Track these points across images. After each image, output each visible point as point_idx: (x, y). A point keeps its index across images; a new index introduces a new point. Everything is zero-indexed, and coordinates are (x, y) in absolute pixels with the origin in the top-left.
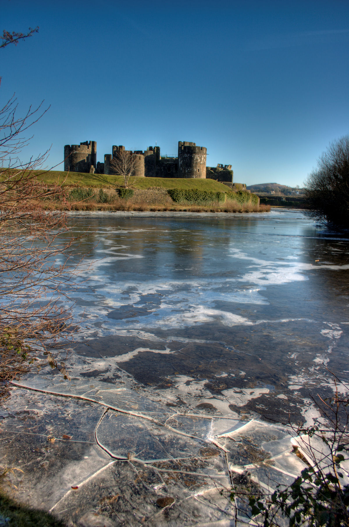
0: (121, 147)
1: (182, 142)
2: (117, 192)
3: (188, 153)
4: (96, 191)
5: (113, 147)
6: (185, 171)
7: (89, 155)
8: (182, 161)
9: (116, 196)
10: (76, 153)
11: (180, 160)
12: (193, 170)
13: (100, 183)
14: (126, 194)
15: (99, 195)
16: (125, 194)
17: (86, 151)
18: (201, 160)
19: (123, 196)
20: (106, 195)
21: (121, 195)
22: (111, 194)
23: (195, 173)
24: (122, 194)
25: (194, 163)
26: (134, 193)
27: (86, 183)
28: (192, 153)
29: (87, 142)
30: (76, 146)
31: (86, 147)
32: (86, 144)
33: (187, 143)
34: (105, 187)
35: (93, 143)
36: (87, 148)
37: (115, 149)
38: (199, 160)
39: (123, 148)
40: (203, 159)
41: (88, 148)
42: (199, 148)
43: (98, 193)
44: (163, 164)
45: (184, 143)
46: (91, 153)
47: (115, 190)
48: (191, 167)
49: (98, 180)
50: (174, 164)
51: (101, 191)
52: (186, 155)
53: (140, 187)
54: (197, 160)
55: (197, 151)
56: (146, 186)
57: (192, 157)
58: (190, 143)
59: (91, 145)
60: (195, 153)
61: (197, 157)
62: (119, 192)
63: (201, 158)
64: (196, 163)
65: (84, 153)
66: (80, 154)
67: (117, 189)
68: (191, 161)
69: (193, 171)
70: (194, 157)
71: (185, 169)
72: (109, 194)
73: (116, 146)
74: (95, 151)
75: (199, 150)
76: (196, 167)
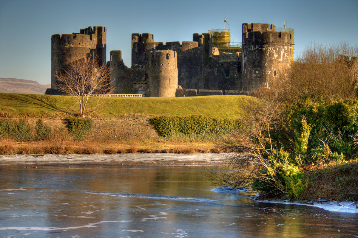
0: (146, 36)
1: (249, 23)
2: (65, 123)
3: (256, 43)
4: (31, 122)
5: (133, 35)
6: (251, 76)
7: (92, 50)
8: (246, 58)
9: (62, 129)
10: (70, 48)
11: (243, 56)
12: (265, 72)
13: (42, 109)
14: (80, 126)
15: (36, 128)
16: (77, 126)
17: (88, 44)
18: (279, 55)
19: (73, 130)
20: (48, 130)
21: (71, 128)
22: (56, 126)
23: (268, 79)
24: (73, 126)
25: (266, 60)
26: (93, 125)
27: (20, 110)
28: (263, 44)
29: (90, 28)
30: (69, 36)
31: (88, 36)
32: (87, 31)
33: (257, 25)
34: (48, 116)
35: (100, 30)
36: (89, 40)
37: (137, 40)
38: (276, 56)
39: (150, 37)
40: (282, 52)
41: (91, 39)
42: (274, 34)
43: (34, 125)
44: (217, 62)
45: (252, 25)
46: (95, 48)
47: (61, 121)
48: (261, 67)
49: (40, 105)
50: (235, 63)
51: (39, 123)
52: (252, 48)
53: (107, 114)
54: (271, 55)
55: (272, 39)
56: (119, 112)
57: (262, 50)
58: (264, 26)
59: (96, 33)
60: (267, 43)
61: (271, 50)
62: (68, 123)
63: (279, 53)
64: (271, 61)
65: (83, 48)
66: (77, 48)
67: (66, 119)
68: (261, 58)
69: (266, 75)
70: (266, 50)
71: (251, 72)
72: (52, 127)
73: (138, 35)
74: (103, 43)
75: (276, 38)
76: (270, 67)
